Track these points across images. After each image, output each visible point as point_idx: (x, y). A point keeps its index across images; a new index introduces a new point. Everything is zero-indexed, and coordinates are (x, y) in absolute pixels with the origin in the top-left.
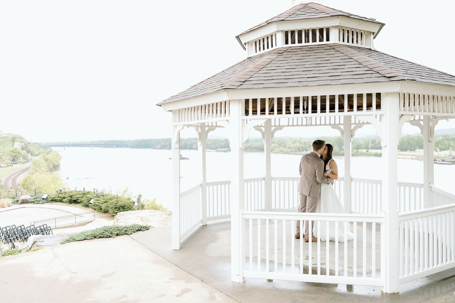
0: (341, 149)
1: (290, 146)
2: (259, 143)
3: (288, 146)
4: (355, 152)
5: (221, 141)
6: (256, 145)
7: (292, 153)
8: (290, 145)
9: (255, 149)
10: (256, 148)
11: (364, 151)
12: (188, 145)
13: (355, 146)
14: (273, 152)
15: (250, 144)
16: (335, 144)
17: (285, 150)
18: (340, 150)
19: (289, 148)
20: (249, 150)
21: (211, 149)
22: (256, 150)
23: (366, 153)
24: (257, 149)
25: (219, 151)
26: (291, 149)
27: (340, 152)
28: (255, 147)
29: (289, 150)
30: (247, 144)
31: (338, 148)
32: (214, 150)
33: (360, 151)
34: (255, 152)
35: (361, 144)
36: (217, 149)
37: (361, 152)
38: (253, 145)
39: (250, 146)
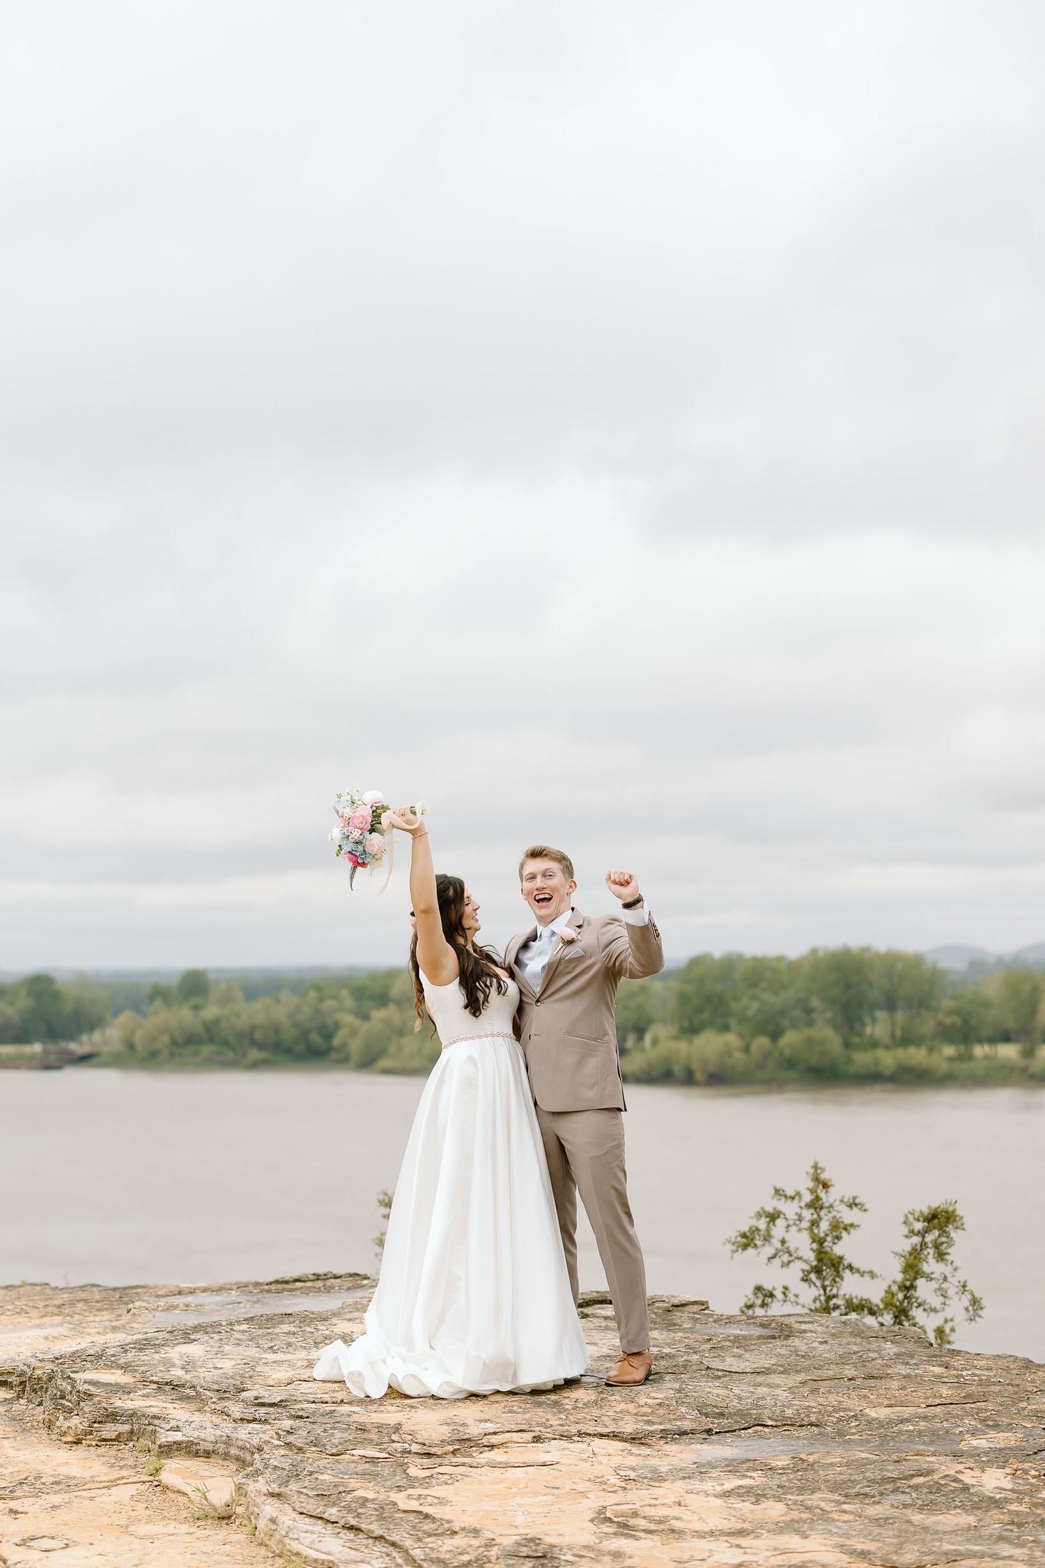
0: (856, 1040)
2: (277, 1001)
4: (950, 1059)
6: (260, 1019)
9: (255, 1043)
10: (258, 1035)
11: (1008, 1052)
13: (951, 1012)
14: (384, 1063)
15: (211, 1011)
16: (815, 1003)
18: (847, 1045)
20: (206, 1050)
22: (254, 1054)
23: (1022, 1063)
24: (261, 1046)
27: (849, 1060)
28: (254, 1028)
30: (197, 1008)
31: (836, 1027)
33: (979, 1051)
34: (255, 1066)
35: (986, 1004)
37: (986, 1057)
38: (238, 1015)
39: (216, 1022)
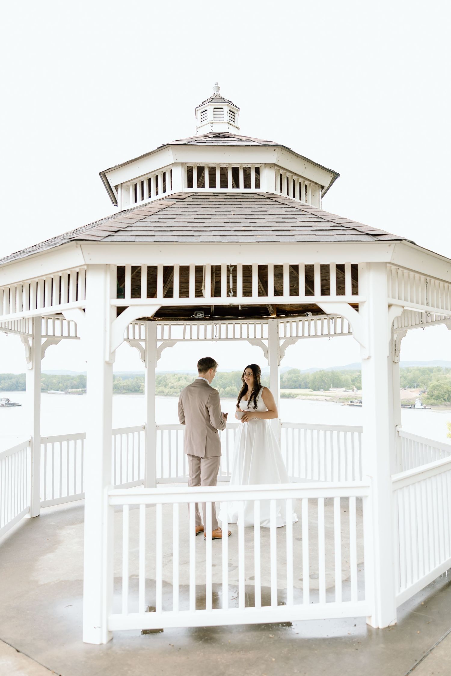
1: (172, 385)
3: (170, 385)
5: (73, 378)
7: (175, 394)
8: (172, 383)
12: (20, 385)
17: (166, 390)
19: (171, 388)
21: (58, 390)
25: (70, 393)
26: (174, 388)
29: (172, 390)
32: (61, 391)
36: (67, 390)
